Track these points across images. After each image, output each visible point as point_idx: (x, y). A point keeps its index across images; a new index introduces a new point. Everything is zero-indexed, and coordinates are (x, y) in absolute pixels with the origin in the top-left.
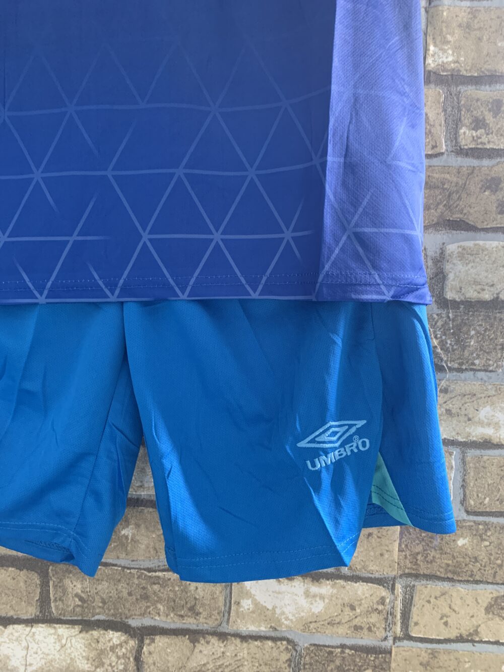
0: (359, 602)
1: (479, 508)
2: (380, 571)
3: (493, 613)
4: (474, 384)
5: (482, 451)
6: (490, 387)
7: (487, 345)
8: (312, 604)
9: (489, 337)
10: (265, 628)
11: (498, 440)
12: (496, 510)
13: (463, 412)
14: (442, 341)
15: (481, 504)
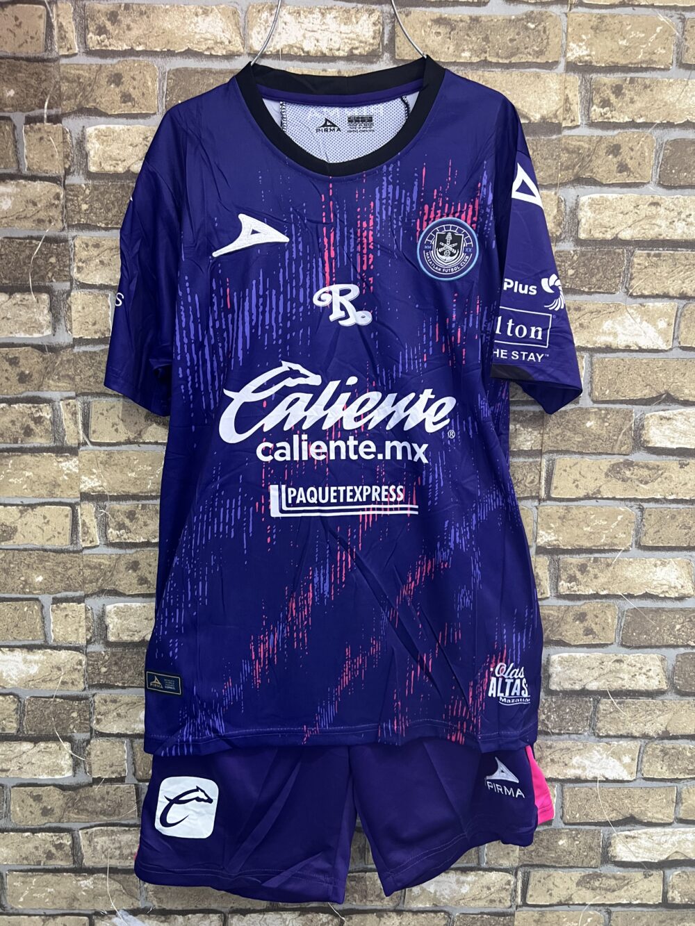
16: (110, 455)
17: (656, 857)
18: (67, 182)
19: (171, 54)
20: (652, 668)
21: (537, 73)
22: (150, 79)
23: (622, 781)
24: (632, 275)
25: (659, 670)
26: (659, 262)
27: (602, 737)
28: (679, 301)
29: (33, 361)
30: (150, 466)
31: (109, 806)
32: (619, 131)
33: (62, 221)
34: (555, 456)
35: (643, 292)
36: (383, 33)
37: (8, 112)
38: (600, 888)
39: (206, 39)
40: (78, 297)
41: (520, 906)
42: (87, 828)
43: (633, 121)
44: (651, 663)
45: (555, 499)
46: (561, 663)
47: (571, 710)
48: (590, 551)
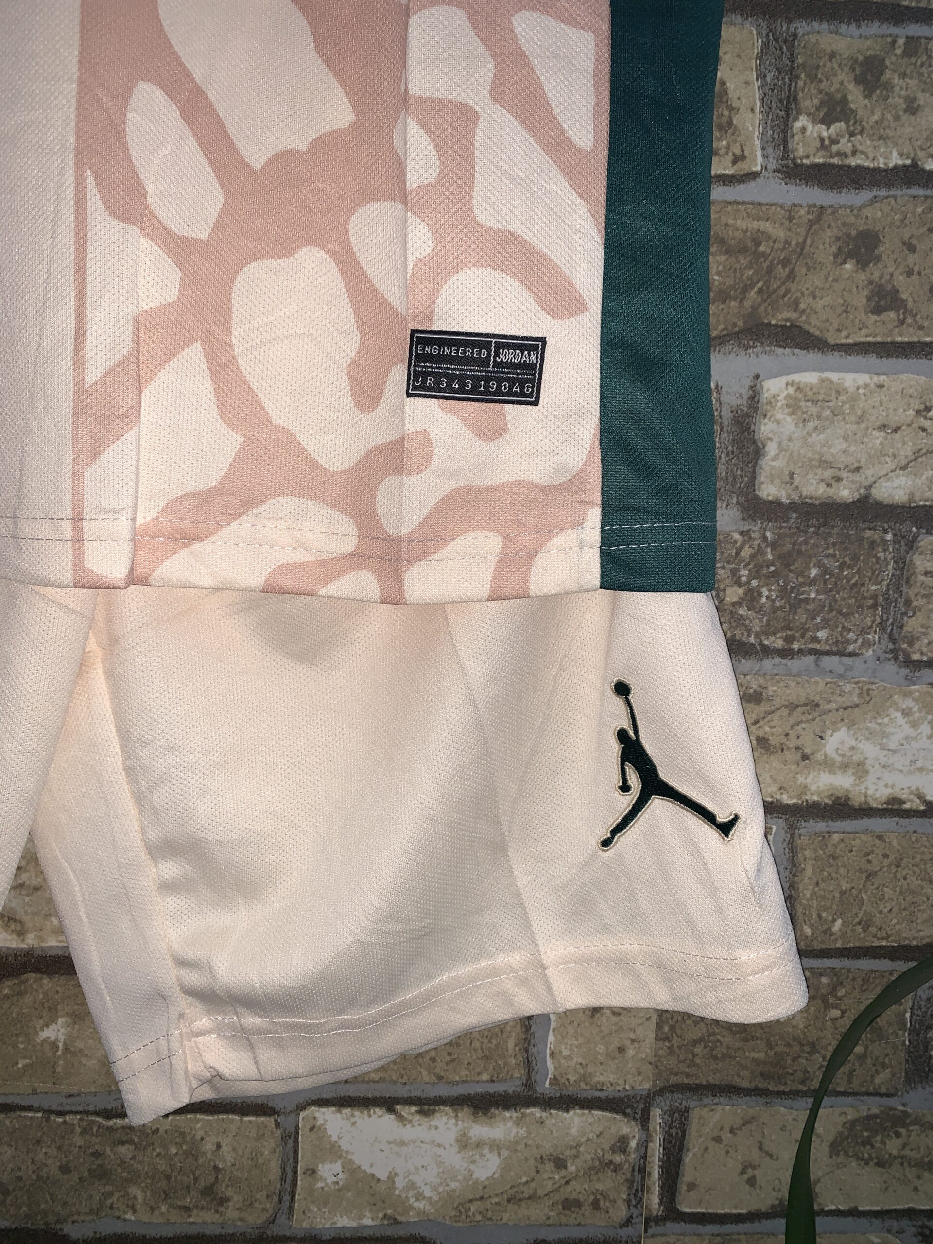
0: (574, 1151)
1: (823, 942)
2: (618, 1084)
3: (846, 1154)
4: (816, 682)
5: (830, 823)
6: (848, 688)
7: (844, 599)
8: (473, 1162)
9: (848, 581)
10: (373, 1219)
11: (863, 799)
12: (857, 944)
13: (792, 743)
14: (750, 591)
15: (825, 932)
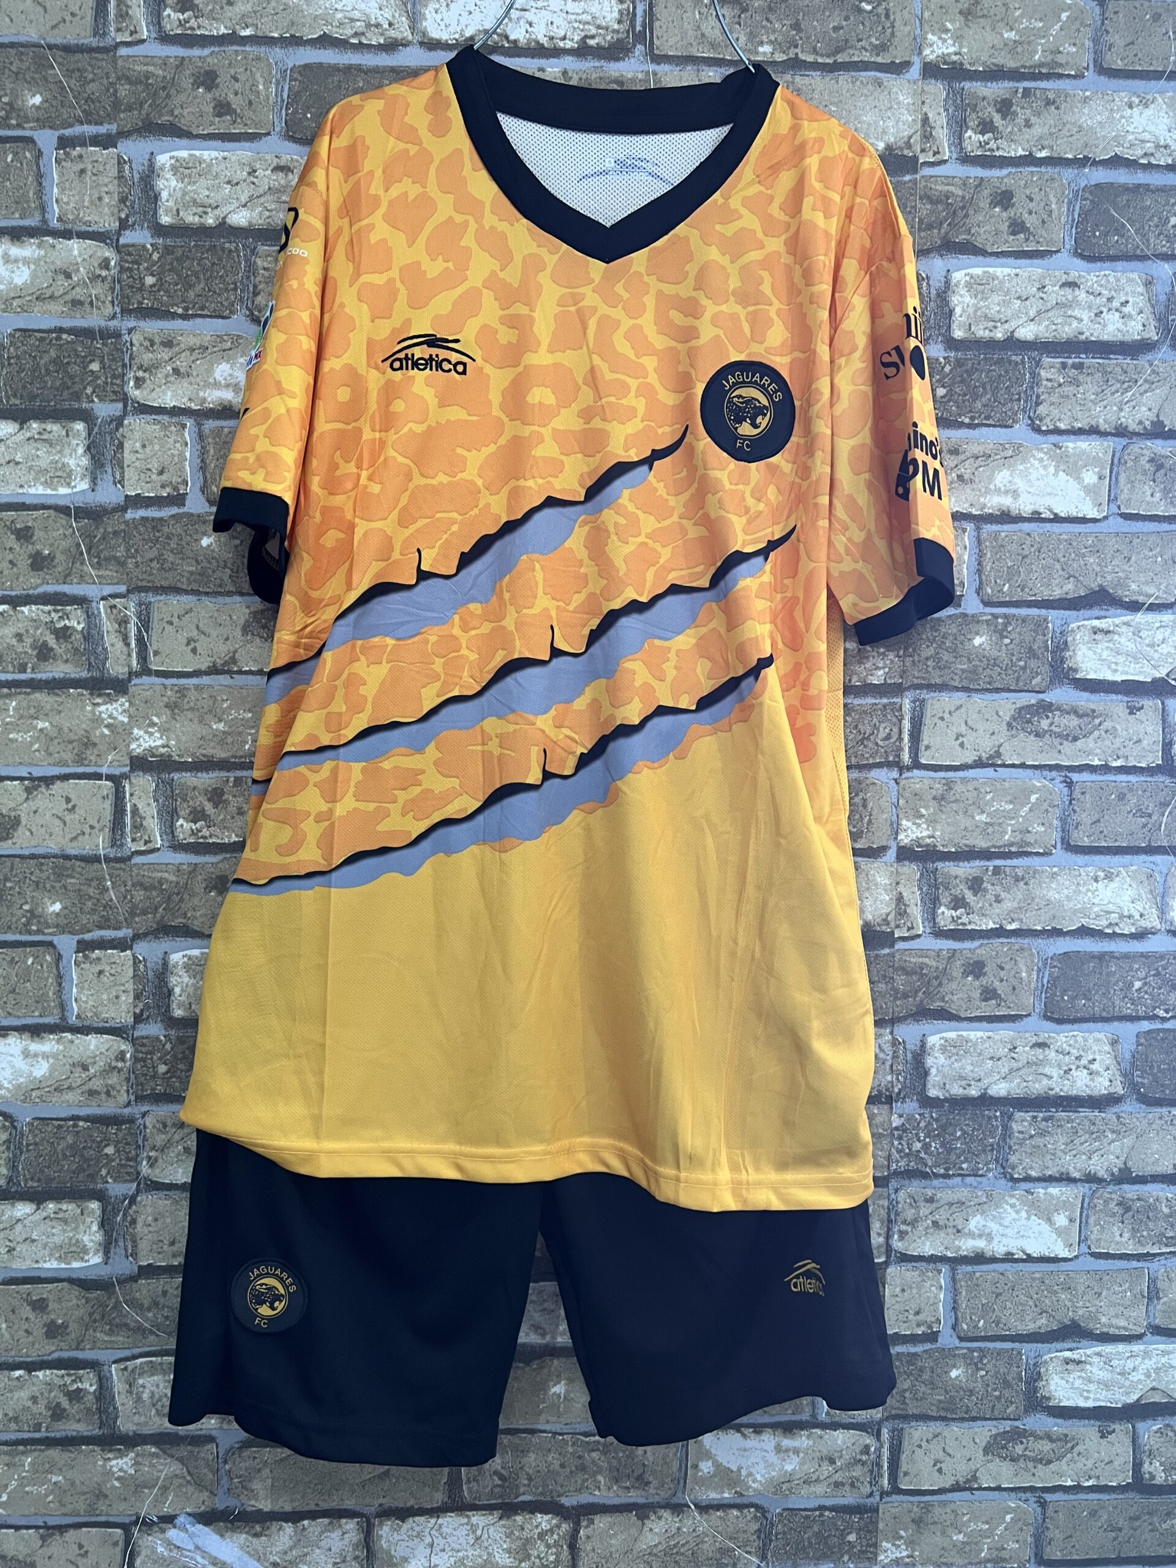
16: (182, 692)
17: (1118, 1398)
18: (122, 241)
19: (296, 41)
20: (1098, 1057)
21: (878, 78)
22: (261, 80)
23: (1055, 1260)
24: (1038, 397)
25: (1109, 1060)
26: (1081, 378)
27: (1018, 1180)
28: (1117, 439)
29: (55, 534)
30: (250, 711)
31: (167, 1318)
32: (1010, 169)
33: (113, 302)
34: (925, 694)
35: (1058, 424)
36: (634, 14)
37: (31, 129)
38: (1026, 1458)
39: (352, 20)
40: (137, 427)
41: (888, 1494)
42: (127, 1359)
43: (1031, 154)
44: (1095, 1048)
45: (927, 767)
46: (944, 1049)
47: (964, 1132)
48: (986, 855)
